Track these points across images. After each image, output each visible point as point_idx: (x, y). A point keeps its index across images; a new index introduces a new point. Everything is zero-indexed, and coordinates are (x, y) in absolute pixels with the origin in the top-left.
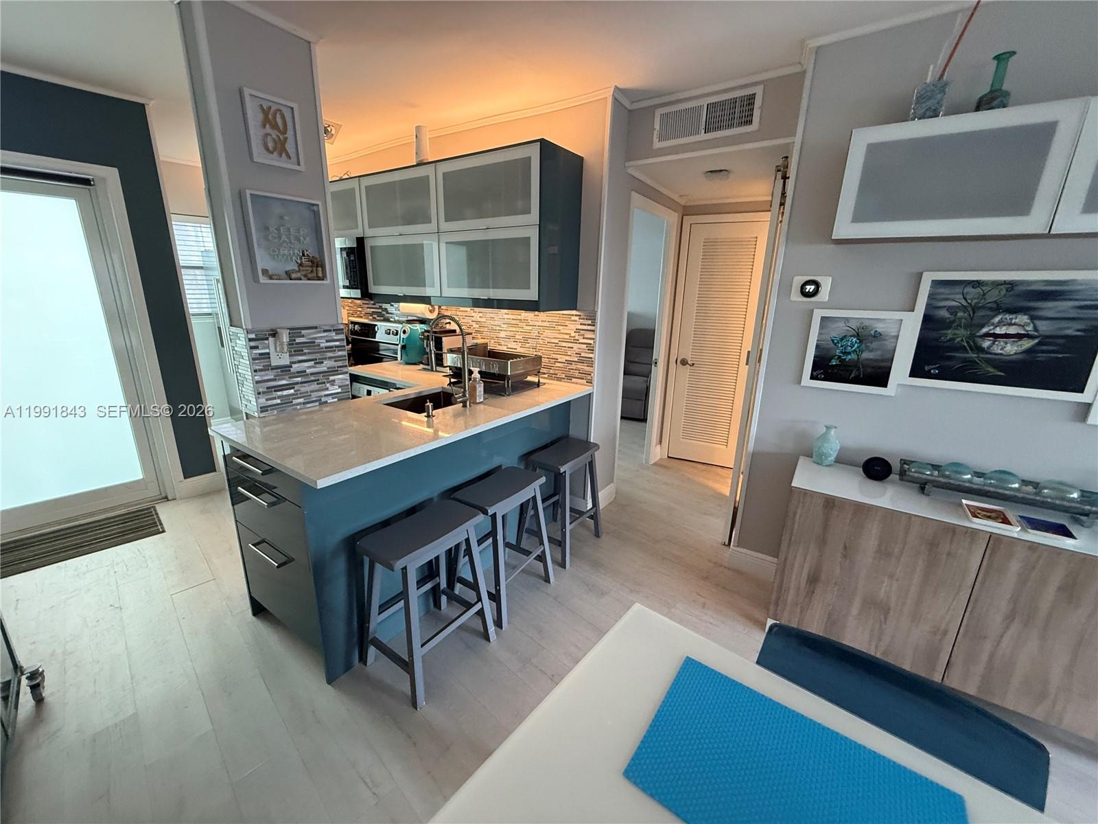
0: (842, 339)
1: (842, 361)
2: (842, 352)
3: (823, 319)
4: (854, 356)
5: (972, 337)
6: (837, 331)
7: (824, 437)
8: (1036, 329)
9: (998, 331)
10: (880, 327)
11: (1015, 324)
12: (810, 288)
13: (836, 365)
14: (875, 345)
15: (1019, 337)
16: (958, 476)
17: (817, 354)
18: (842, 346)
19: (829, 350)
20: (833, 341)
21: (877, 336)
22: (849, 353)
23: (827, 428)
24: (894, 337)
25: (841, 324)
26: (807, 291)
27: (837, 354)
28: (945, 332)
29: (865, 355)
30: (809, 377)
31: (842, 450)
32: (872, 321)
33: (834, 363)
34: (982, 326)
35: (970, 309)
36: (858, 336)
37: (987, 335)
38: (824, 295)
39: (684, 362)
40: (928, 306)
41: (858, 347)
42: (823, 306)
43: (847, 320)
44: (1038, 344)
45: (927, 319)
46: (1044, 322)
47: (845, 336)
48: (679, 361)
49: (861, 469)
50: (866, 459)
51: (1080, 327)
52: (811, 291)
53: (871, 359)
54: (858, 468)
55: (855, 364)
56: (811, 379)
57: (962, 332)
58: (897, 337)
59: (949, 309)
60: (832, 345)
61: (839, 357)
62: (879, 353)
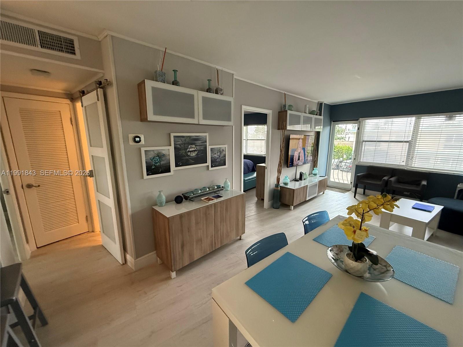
0: (154, 158)
1: (156, 166)
2: (155, 163)
3: (145, 151)
4: (158, 164)
5: (186, 152)
6: (151, 155)
7: (160, 196)
8: (197, 149)
9: (191, 150)
10: (164, 152)
11: (193, 148)
12: (137, 139)
13: (154, 168)
14: (163, 159)
15: (194, 151)
16: (198, 192)
17: (147, 165)
18: (154, 161)
19: (150, 163)
20: (151, 159)
21: (164, 155)
22: (157, 163)
23: (160, 192)
24: (168, 155)
25: (152, 153)
26: (137, 140)
27: (153, 164)
28: (180, 152)
29: (162, 163)
30: (146, 175)
31: (167, 198)
32: (161, 150)
33: (153, 168)
34: (187, 149)
35: (184, 144)
36: (158, 156)
37: (189, 151)
38: (143, 142)
39: (29, 186)
40: (175, 144)
41: (159, 160)
42: (144, 146)
43: (153, 151)
44: (198, 153)
45: (175, 148)
46: (198, 147)
47: (154, 157)
48: (24, 186)
49: (174, 201)
50: (175, 197)
51: (203, 147)
52: (138, 140)
53: (164, 164)
54: (173, 202)
55: (160, 167)
56: (147, 175)
57: (183, 151)
58: (169, 155)
59: (179, 144)
60: (151, 161)
61: (154, 165)
62: (165, 161)
